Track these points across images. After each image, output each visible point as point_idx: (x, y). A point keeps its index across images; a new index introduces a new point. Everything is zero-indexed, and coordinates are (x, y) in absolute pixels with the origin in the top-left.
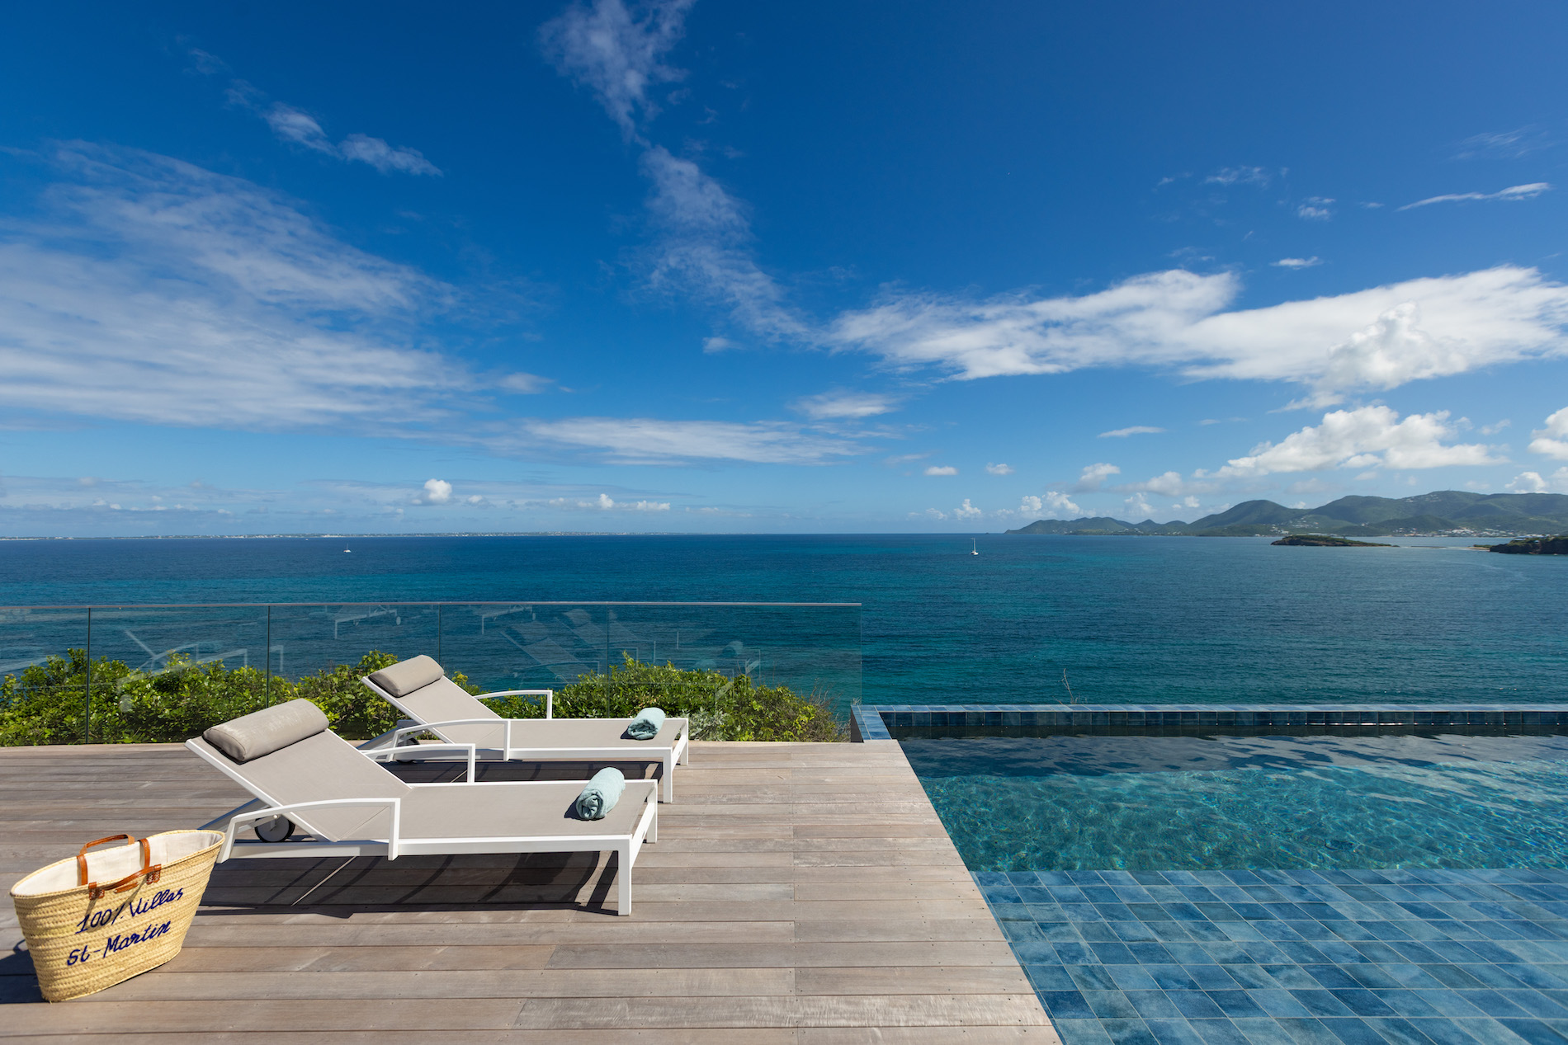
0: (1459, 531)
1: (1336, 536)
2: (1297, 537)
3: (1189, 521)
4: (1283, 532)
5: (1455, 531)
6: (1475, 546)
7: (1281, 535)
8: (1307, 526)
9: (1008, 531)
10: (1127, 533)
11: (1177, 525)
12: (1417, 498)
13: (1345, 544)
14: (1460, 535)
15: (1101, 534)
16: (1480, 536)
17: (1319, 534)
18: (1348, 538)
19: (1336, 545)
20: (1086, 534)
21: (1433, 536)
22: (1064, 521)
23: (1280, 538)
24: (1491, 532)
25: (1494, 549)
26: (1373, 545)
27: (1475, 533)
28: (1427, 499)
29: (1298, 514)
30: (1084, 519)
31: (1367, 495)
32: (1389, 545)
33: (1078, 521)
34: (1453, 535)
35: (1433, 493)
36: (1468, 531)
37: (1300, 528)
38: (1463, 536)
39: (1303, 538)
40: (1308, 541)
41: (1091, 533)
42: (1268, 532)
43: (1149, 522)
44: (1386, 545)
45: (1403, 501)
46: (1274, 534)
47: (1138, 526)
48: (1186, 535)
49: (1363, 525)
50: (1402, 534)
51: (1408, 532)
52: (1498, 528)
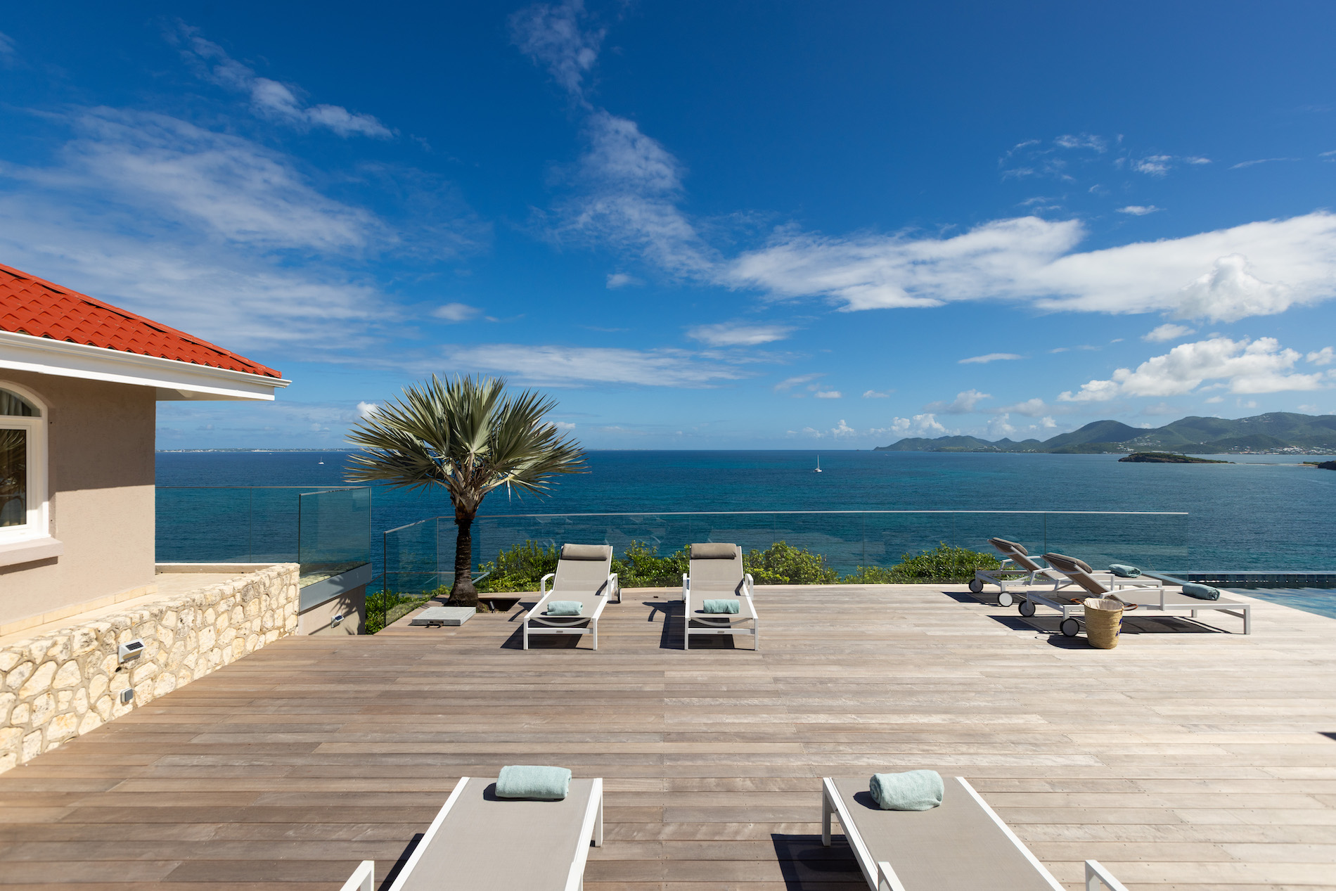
0: (1289, 450)
1: (1177, 454)
2: (1142, 454)
3: (1042, 440)
4: (1129, 450)
5: (1285, 449)
6: (1304, 463)
7: (1127, 452)
8: (1150, 444)
9: (877, 448)
10: (986, 451)
11: (1031, 443)
12: (1251, 419)
13: (1186, 461)
14: (1290, 453)
15: (962, 451)
16: (1309, 454)
17: (1162, 452)
18: (1187, 455)
19: (1178, 462)
20: (949, 451)
21: (1265, 454)
22: (928, 439)
23: (1127, 456)
24: (1319, 450)
25: (1322, 466)
26: (1211, 462)
27: (1304, 451)
28: (1260, 420)
29: (1141, 432)
30: (947, 438)
31: (1205, 416)
32: (1226, 462)
33: (941, 439)
34: (1284, 453)
35: (1266, 414)
36: (1298, 449)
37: (1143, 445)
38: (1293, 454)
39: (1147, 455)
40: (1152, 458)
41: (952, 451)
42: (1115, 450)
43: (1006, 440)
44: (1223, 462)
45: (1239, 422)
46: (1121, 451)
47: (996, 443)
48: (1040, 452)
49: (1202, 443)
50: (1237, 452)
51: (1243, 450)
52: (1325, 447)
